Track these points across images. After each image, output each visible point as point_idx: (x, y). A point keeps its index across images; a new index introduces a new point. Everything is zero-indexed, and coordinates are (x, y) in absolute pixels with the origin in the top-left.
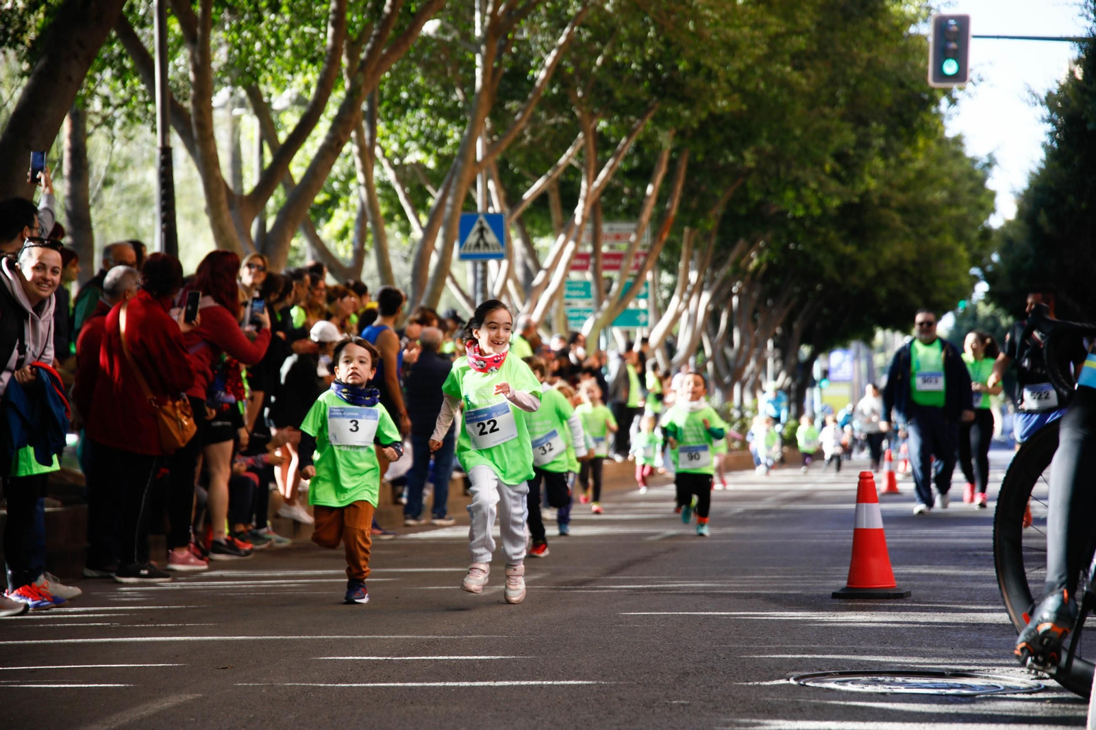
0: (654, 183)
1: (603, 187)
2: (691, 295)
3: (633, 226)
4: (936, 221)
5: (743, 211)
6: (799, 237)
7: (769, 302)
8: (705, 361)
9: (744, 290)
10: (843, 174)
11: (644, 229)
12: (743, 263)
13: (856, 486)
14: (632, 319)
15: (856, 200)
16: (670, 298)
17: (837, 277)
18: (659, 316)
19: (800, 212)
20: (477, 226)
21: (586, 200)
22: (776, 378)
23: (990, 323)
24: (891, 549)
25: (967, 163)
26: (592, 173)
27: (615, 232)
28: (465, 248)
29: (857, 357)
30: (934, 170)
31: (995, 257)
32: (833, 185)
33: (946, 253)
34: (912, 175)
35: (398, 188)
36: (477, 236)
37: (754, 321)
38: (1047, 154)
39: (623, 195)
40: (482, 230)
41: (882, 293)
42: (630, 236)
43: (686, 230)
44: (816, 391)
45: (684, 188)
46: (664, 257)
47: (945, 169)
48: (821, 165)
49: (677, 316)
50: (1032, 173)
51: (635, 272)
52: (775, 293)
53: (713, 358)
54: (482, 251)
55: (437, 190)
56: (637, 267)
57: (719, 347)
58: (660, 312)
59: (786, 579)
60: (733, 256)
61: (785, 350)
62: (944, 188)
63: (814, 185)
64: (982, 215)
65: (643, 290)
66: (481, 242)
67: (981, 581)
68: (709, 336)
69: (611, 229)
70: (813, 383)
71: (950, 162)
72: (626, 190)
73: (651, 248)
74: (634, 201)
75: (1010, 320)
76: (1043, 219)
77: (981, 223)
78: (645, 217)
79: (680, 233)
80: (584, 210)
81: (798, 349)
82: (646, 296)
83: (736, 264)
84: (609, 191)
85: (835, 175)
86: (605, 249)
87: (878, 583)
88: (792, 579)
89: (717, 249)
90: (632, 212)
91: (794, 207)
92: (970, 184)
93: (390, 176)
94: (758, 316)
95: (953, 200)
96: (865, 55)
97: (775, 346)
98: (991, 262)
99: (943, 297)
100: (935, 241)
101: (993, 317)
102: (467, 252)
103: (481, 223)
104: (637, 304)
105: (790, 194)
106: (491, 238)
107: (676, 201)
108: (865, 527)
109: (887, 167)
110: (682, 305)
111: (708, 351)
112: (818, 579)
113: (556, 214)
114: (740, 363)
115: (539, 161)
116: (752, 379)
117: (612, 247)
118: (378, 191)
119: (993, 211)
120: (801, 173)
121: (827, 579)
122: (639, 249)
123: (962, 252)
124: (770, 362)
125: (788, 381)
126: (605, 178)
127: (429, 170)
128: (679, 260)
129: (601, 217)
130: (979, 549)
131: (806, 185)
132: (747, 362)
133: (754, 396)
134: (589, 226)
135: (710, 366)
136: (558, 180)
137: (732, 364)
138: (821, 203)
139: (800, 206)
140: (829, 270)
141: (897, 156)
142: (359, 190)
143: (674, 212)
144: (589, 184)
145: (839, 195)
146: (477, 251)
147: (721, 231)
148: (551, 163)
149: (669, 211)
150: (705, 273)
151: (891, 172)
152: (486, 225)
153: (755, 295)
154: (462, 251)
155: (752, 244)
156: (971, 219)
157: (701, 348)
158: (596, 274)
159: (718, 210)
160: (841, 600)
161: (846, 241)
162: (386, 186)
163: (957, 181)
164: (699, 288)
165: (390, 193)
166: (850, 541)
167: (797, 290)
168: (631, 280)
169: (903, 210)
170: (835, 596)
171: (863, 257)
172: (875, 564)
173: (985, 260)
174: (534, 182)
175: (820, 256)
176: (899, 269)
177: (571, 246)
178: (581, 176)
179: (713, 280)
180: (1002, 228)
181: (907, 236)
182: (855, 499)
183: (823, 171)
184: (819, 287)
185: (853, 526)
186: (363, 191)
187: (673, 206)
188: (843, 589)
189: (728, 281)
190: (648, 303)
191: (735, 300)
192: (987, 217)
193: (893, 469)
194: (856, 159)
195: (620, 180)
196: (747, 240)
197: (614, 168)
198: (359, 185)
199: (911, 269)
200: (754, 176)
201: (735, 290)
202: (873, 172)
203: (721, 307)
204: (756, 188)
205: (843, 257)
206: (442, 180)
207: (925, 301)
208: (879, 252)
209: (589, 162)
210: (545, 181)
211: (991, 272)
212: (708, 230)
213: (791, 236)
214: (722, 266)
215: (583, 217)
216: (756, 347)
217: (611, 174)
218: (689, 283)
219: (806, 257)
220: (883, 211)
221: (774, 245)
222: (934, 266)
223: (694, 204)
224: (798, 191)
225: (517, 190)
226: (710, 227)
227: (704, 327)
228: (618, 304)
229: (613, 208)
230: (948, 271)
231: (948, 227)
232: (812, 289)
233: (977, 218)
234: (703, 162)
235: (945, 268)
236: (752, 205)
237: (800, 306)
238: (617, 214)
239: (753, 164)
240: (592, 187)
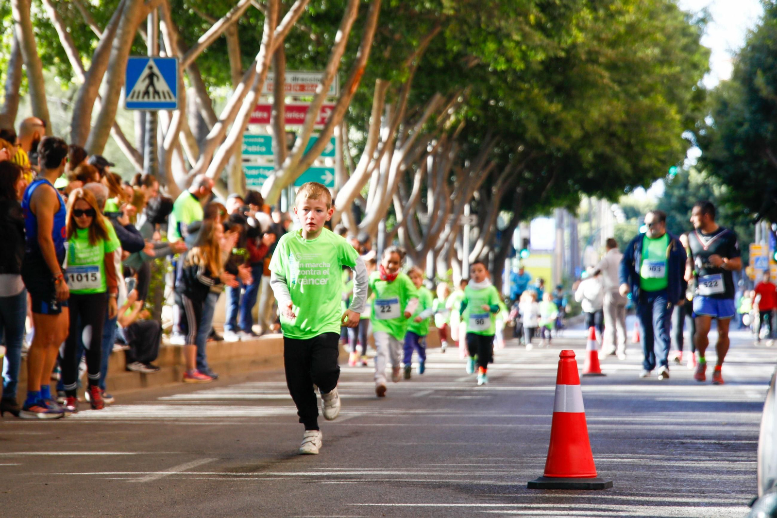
0: (343, 30)
1: (287, 32)
2: (381, 153)
3: (319, 76)
4: (647, 80)
5: (440, 63)
6: (501, 94)
7: (467, 164)
8: (395, 227)
9: (440, 150)
10: (549, 25)
11: (332, 79)
12: (439, 120)
13: (556, 366)
15: (562, 54)
16: (358, 156)
17: (541, 139)
18: (346, 177)
19: (502, 66)
20: (146, 72)
21: (267, 46)
22: (472, 247)
23: (702, 192)
24: (593, 435)
25: (681, 18)
26: (275, 16)
27: (300, 82)
28: (132, 97)
29: (560, 226)
30: (646, 25)
31: (709, 121)
32: (538, 37)
33: (658, 115)
34: (622, 29)
35: (57, 27)
36: (147, 82)
37: (450, 183)
38: (766, 10)
39: (310, 41)
40: (151, 76)
41: (588, 156)
42: (316, 86)
43: (378, 81)
44: (515, 261)
45: (375, 36)
46: (353, 111)
47: (657, 23)
48: (526, 15)
49: (366, 177)
50: (750, 31)
51: (321, 127)
52: (473, 153)
53: (404, 224)
54: (151, 100)
55: (101, 32)
56: (323, 121)
57: (411, 211)
58: (346, 173)
59: (479, 467)
60: (428, 112)
61: (482, 214)
62: (656, 44)
63: (517, 37)
64: (696, 73)
65: (329, 147)
66: (151, 89)
67: (687, 471)
68: (400, 200)
69: (295, 79)
70: (513, 253)
71: (663, 17)
72: (313, 37)
73: (339, 101)
74: (320, 49)
75: (724, 189)
76: (760, 80)
77: (695, 83)
78: (333, 67)
79: (371, 85)
80: (265, 57)
81: (497, 215)
82: (332, 154)
83: (432, 120)
84: (295, 37)
85: (539, 27)
86: (288, 101)
88: (485, 467)
89: (411, 103)
90: (319, 61)
91: (496, 60)
92: (684, 41)
93: (49, 13)
94: (454, 178)
95: (666, 58)
97: (472, 212)
98: (705, 126)
99: (654, 161)
100: (645, 102)
101: (705, 185)
102: (135, 100)
103: (151, 68)
104: (322, 162)
105: (491, 46)
106: (161, 85)
107: (367, 50)
108: (565, 411)
109: (596, 19)
110: (372, 164)
111: (399, 217)
112: (513, 467)
113: (235, 60)
114: (434, 230)
116: (446, 246)
117: (295, 99)
118: (35, 30)
119: (708, 70)
120: (503, 23)
121: (522, 467)
122: (325, 102)
123: (673, 113)
124: (466, 229)
125: (486, 250)
126: (289, 23)
127: (94, 7)
128: (369, 114)
129: (284, 65)
130: (686, 437)
131: (508, 36)
132: (441, 229)
133: (449, 266)
134: (271, 75)
135: (401, 231)
136: (237, 22)
137: (425, 230)
138: (524, 57)
139: (502, 59)
140: (532, 130)
141: (607, 8)
142: (14, 28)
143: (364, 62)
144: (271, 29)
145: (545, 49)
146: (146, 100)
147: (416, 84)
148: (230, 4)
149: (359, 60)
150: (398, 131)
151: (600, 25)
152: (156, 70)
153: (451, 155)
154: (129, 99)
155: (449, 99)
156: (683, 79)
157: (391, 212)
158: (278, 128)
159: (414, 61)
160: (538, 491)
161: (550, 98)
162: (45, 24)
163: (669, 37)
164: (391, 146)
165: (49, 33)
166: (548, 427)
167: (497, 150)
168: (317, 135)
169: (612, 67)
170: (531, 486)
171: (568, 116)
172: (575, 451)
173: (698, 123)
174: (212, 25)
175: (523, 114)
176: (607, 132)
177: (250, 96)
178: (263, 20)
179: (406, 137)
180: (717, 89)
181: (616, 95)
182: (555, 380)
183: (528, 22)
184: (521, 148)
185: (552, 411)
186: (18, 29)
187: (364, 56)
188: (540, 479)
189: (421, 140)
190: (334, 162)
191: (430, 160)
192: (701, 77)
193: (596, 349)
194: (562, 10)
195: (306, 25)
196: (444, 95)
197: (300, 13)
198: (13, 22)
199: (619, 131)
200: (453, 25)
201: (429, 149)
202: (581, 24)
203: (414, 167)
204: (454, 38)
205: (548, 116)
206: (108, 19)
207: (635, 167)
208: (586, 112)
209: (272, 5)
210: (224, 24)
211: (704, 137)
212: (401, 83)
213: (492, 92)
214: (416, 122)
215: (264, 65)
216: (452, 211)
217: (296, 18)
218: (380, 140)
219: (508, 115)
220: (590, 67)
221: (473, 101)
222: (644, 129)
223: (387, 54)
224: (500, 42)
225: (192, 33)
226: (404, 80)
227: (396, 189)
228: (302, 162)
229: (298, 56)
230: (659, 135)
231: (659, 87)
232: (513, 150)
233: (690, 77)
234: (398, 8)
235: (656, 131)
236: (450, 57)
237: (501, 168)
238: (302, 62)
239: (451, 12)
240: (275, 33)
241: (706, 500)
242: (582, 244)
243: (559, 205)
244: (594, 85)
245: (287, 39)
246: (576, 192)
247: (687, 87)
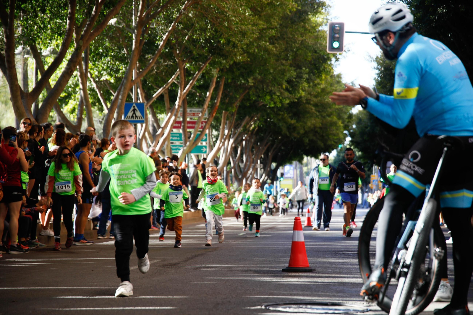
0: (210, 92)
1: (187, 92)
2: (225, 140)
3: (200, 110)
4: (329, 110)
5: (248, 104)
6: (272, 116)
7: (259, 144)
8: (231, 169)
9: (248, 138)
10: (291, 89)
11: (205, 110)
12: (248, 127)
13: (293, 223)
14: (199, 150)
15: (296, 100)
16: (216, 141)
17: (288, 134)
18: (211, 149)
19: (272, 105)
20: (132, 108)
21: (180, 98)
22: (261, 176)
25: (343, 85)
26: (183, 86)
27: (193, 112)
29: (296, 168)
30: (329, 89)
31: (354, 126)
32: (286, 94)
33: (334, 124)
34: (320, 90)
35: (97, 91)
36: (133, 112)
37: (252, 151)
38: (376, 83)
39: (197, 96)
40: (134, 110)
41: (307, 140)
42: (199, 114)
43: (224, 112)
44: (278, 182)
45: (222, 94)
46: (214, 123)
47: (333, 88)
48: (282, 85)
49: (219, 149)
51: (201, 130)
52: (261, 140)
53: (234, 167)
54: (134, 119)
55: (115, 93)
56: (202, 127)
57: (237, 163)
58: (212, 147)
59: (263, 263)
60: (243, 124)
61: (265, 164)
63: (278, 94)
65: (205, 137)
66: (134, 115)
68: (233, 159)
69: (191, 111)
70: (277, 179)
71: (336, 86)
72: (198, 94)
73: (208, 119)
74: (201, 99)
75: (360, 153)
77: (349, 112)
78: (206, 106)
79: (221, 113)
80: (179, 102)
81: (271, 164)
82: (206, 140)
83: (245, 127)
84: (190, 94)
85: (287, 90)
86: (188, 119)
87: (301, 265)
88: (265, 263)
89: (237, 120)
90: (200, 104)
91: (270, 103)
93: (94, 85)
94: (253, 149)
96: (300, 39)
97: (261, 163)
98: (352, 128)
99: (333, 142)
100: (329, 119)
103: (134, 107)
104: (202, 143)
105: (268, 97)
106: (138, 114)
107: (219, 99)
108: (296, 241)
109: (309, 86)
110: (221, 144)
111: (232, 165)
112: (276, 263)
113: (167, 104)
114: (246, 170)
115: (160, 80)
116: (251, 176)
117: (191, 119)
118: (89, 92)
120: (273, 88)
121: (280, 263)
122: (203, 120)
123: (340, 123)
124: (259, 169)
126: (188, 89)
127: (112, 83)
128: (220, 125)
129: (187, 105)
130: (345, 251)
131: (275, 93)
132: (249, 169)
134: (181, 109)
135: (233, 170)
136: (168, 88)
137: (242, 170)
138: (281, 102)
139: (272, 103)
140: (284, 130)
141: (313, 82)
142: (80, 92)
143: (218, 104)
144: (181, 91)
145: (289, 99)
146: (132, 119)
147: (238, 113)
148: (165, 82)
149: (216, 103)
150: (231, 131)
151: (311, 89)
152: (136, 108)
153: (253, 140)
155: (252, 118)
156: (344, 110)
157: (229, 163)
158: (184, 130)
159: (238, 104)
160: (286, 272)
161: (291, 118)
162: (92, 90)
164: (229, 137)
165: (94, 93)
166: (290, 247)
167: (270, 138)
168: (199, 133)
169: (316, 105)
170: (283, 270)
171: (298, 125)
172: (300, 257)
173: (350, 127)
174: (158, 90)
175: (281, 124)
176: (314, 131)
177: (173, 118)
178: (178, 88)
179: (235, 133)
180: (357, 114)
181: (317, 116)
182: (293, 229)
183: (282, 88)
184: (280, 137)
185: (292, 241)
186: (82, 92)
187: (218, 102)
188: (287, 268)
189: (241, 134)
190: (206, 143)
191: (244, 142)
193: (310, 216)
194: (296, 83)
195: (195, 90)
196: (249, 117)
197: (193, 85)
198: (80, 89)
199: (319, 130)
200: (253, 89)
201: (244, 138)
202: (303, 89)
203: (238, 145)
204: (254, 94)
205: (291, 125)
206: (117, 88)
207: (325, 145)
208: (306, 123)
209: (182, 82)
210: (162, 89)
211: (352, 133)
212: (233, 112)
213: (268, 116)
214: (238, 128)
215: (178, 105)
216: (253, 163)
217: (191, 87)
218: (225, 135)
219: (274, 124)
220: (307, 106)
221: (261, 120)
222: (329, 130)
223: (227, 101)
224: (271, 96)
225: (150, 93)
226: (234, 111)
227: (231, 154)
228: (194, 143)
229: (192, 102)
230: (334, 132)
231: (334, 113)
232: (277, 138)
233: (347, 109)
234: (231, 83)
235: (333, 130)
236: (252, 102)
237: (272, 145)
238: (193, 104)
239: (252, 84)
240: (183, 93)
241: (352, 276)
242: (304, 175)
243: (295, 160)
244: (309, 112)
245: (188, 95)
246: (302, 155)
247: (345, 113)
